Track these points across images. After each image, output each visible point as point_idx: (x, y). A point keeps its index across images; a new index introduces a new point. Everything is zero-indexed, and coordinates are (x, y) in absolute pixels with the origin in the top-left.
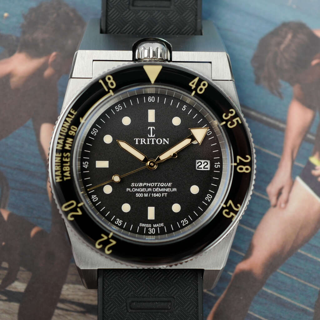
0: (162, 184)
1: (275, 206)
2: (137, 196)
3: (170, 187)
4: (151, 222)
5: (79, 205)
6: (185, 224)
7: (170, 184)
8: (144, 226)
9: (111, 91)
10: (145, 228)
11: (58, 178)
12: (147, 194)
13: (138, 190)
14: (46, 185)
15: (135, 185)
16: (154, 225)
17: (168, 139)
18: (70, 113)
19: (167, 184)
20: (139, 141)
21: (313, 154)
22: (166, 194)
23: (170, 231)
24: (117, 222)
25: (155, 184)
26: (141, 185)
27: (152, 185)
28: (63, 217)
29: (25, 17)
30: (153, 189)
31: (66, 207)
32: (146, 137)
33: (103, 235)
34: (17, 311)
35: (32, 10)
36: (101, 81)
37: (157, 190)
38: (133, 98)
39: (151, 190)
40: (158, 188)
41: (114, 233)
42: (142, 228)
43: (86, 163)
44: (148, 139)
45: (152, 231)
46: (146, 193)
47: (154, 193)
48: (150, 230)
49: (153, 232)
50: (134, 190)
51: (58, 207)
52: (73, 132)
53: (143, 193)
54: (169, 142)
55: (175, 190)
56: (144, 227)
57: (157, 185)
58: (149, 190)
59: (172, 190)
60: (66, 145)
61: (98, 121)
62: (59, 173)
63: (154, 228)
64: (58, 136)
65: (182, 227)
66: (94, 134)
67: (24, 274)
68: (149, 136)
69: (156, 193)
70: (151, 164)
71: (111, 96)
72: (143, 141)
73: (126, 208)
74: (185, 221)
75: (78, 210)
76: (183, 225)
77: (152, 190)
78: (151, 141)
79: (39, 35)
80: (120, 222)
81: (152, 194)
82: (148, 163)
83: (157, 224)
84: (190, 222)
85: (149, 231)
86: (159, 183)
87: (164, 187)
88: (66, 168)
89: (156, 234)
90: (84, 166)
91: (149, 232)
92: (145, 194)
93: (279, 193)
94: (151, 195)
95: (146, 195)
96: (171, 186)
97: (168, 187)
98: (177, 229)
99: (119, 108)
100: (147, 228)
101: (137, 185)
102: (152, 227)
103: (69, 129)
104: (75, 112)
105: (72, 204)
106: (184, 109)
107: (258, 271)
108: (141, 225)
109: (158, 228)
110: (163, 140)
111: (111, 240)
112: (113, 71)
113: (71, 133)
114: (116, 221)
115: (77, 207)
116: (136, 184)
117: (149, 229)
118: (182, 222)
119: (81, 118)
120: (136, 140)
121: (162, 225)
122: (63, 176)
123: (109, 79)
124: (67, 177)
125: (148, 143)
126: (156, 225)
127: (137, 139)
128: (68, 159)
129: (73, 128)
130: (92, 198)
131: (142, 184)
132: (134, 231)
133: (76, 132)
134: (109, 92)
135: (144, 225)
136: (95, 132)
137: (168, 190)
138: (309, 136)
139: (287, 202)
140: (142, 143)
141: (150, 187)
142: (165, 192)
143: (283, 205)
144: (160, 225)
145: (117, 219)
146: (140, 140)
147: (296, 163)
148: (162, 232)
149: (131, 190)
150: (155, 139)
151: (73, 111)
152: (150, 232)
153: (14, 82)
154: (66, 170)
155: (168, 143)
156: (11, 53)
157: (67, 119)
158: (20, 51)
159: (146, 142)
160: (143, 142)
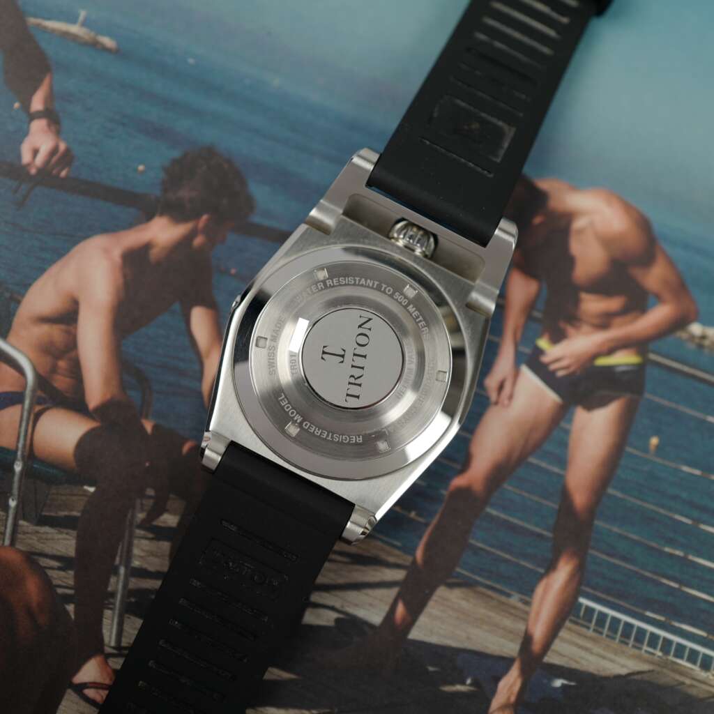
1: (496, 403)
14: (200, 386)
21: (540, 336)
29: (166, 170)
34: (168, 553)
35: (175, 162)
67: (175, 503)
79: (184, 193)
93: (501, 387)
107: (478, 487)
138: (537, 314)
139: (511, 397)
143: (506, 402)
147: (522, 349)
153: (154, 254)
156: (149, 217)
158: (162, 214)
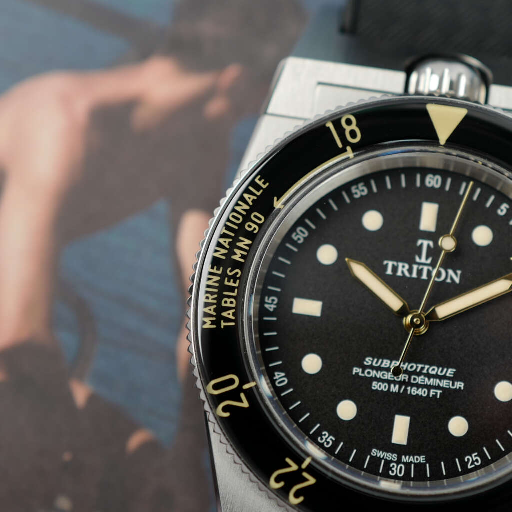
0: (434, 370)
2: (375, 387)
3: (449, 379)
4: (400, 450)
5: (246, 387)
6: (474, 466)
7: (450, 372)
8: (382, 457)
9: (349, 149)
10: (383, 461)
11: (208, 320)
12: (397, 386)
13: (379, 375)
15: (373, 362)
16: (404, 457)
17: (459, 272)
18: (253, 184)
19: (446, 370)
20: (395, 269)
22: (439, 392)
23: (437, 476)
24: (322, 439)
25: (417, 367)
26: (386, 365)
27: (412, 367)
28: (207, 407)
30: (413, 377)
31: (216, 387)
32: (411, 262)
33: (288, 460)
36: (330, 125)
37: (420, 380)
38: (394, 173)
39: (407, 379)
40: (422, 377)
41: (314, 460)
42: (376, 461)
43: (273, 301)
44: (415, 267)
45: (397, 469)
46: (395, 383)
47: (413, 385)
48: (394, 466)
49: (401, 473)
50: (369, 373)
51: (199, 384)
52: (254, 226)
53: (389, 382)
54: (461, 280)
55: (460, 385)
56: (380, 459)
57: (423, 369)
58: (402, 377)
59: (453, 385)
60: (236, 251)
61: (310, 213)
62: (211, 310)
63: (404, 463)
64: (221, 230)
65: (466, 471)
66: (299, 239)
68: (418, 260)
69: (418, 386)
70: (415, 320)
71: (348, 159)
72: (403, 269)
73: (347, 410)
74: (473, 459)
75: (243, 396)
76: (470, 467)
77: (410, 379)
78: (420, 272)
80: (328, 440)
81: (409, 388)
82: (410, 318)
83: (412, 457)
84: (486, 463)
85: (391, 469)
86: (427, 367)
87: (436, 377)
88: (229, 301)
89: (406, 478)
90: (267, 306)
91: (390, 472)
92: (392, 386)
94: (406, 390)
95: (395, 389)
96: (452, 376)
97: (444, 377)
98: (453, 473)
99: (360, 191)
100: (388, 463)
101: (377, 363)
102: (399, 462)
103: (247, 218)
104: (264, 183)
105: (232, 382)
106: (502, 211)
108: (375, 452)
109: (413, 466)
110: (447, 273)
111: (305, 475)
112: (359, 107)
113: (251, 227)
114: (321, 436)
115: (240, 389)
116: (376, 360)
117: (392, 466)
118: (466, 460)
119: (276, 199)
120: (387, 265)
121: (422, 459)
122: (219, 318)
123: (349, 122)
124: (227, 320)
125: (415, 275)
126: (408, 457)
127: (390, 264)
128: (235, 282)
129: (255, 217)
130: (275, 378)
131: (389, 362)
132: (357, 465)
133: (260, 226)
134: (344, 150)
135: (381, 454)
136: (301, 236)
137: (444, 384)
140: (399, 274)
141: (406, 372)
142: (439, 388)
144: (417, 459)
145: (324, 433)
146: (398, 266)
148: (420, 476)
149: (363, 372)
150: (431, 268)
151: (260, 180)
152: (393, 472)
154: (229, 305)
155: (457, 280)
157: (246, 196)
159: (410, 271)
160: (403, 272)
